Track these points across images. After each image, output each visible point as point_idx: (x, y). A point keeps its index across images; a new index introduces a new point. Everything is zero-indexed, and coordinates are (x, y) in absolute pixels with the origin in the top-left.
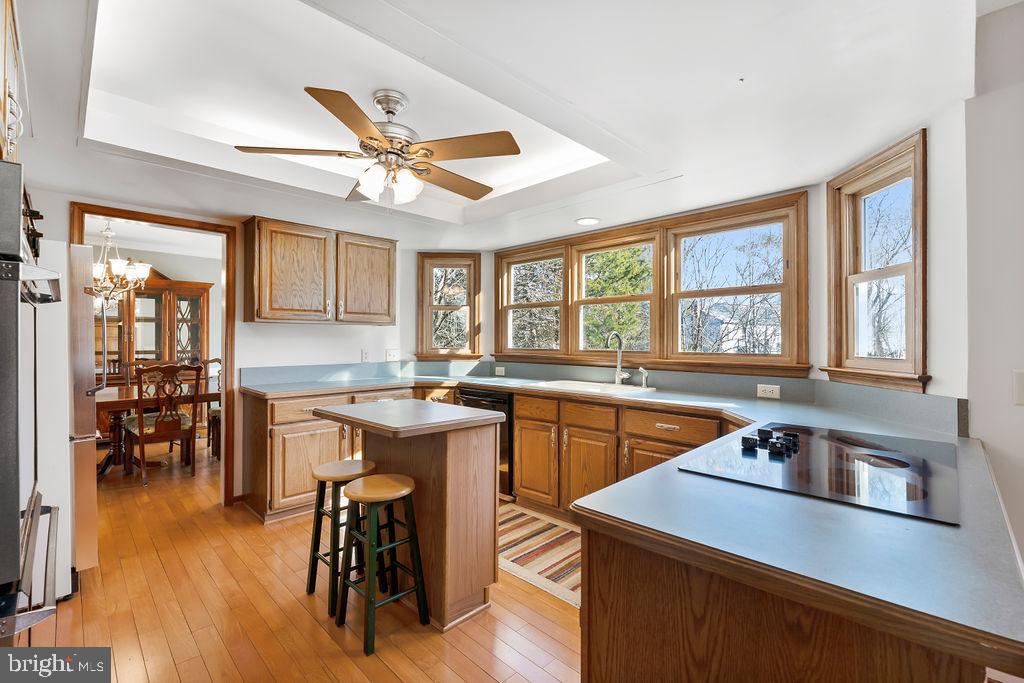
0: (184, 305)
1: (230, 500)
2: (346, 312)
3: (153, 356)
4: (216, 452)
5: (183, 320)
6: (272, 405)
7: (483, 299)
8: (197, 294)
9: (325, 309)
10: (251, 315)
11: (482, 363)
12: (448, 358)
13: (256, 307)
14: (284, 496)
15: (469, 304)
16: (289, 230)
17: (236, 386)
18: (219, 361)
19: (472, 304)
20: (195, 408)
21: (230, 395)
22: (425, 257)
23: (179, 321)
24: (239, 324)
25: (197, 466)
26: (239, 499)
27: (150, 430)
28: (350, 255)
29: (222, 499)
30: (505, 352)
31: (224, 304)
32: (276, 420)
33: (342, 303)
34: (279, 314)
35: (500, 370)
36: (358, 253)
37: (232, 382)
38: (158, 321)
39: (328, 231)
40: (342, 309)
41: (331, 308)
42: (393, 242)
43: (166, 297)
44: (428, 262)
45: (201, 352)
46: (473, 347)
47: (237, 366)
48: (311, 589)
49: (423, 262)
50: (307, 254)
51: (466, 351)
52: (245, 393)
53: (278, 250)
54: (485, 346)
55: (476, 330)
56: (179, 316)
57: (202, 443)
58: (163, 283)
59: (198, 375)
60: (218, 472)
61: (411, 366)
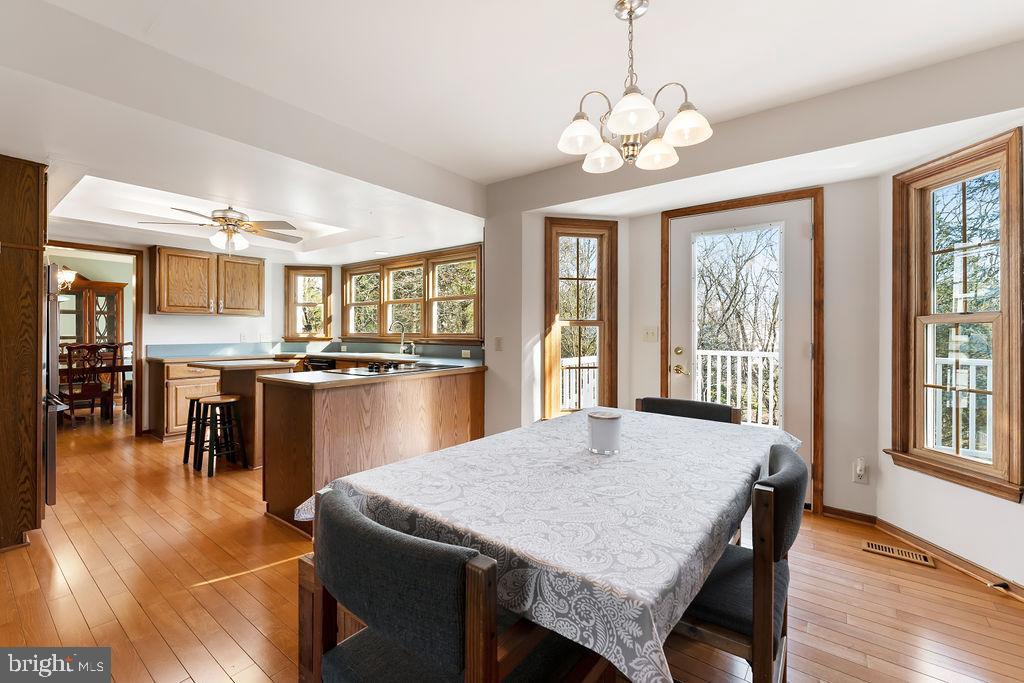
0: (102, 300)
1: (140, 433)
2: (225, 308)
3: (74, 341)
4: (130, 412)
5: (101, 312)
6: (168, 367)
7: (334, 299)
8: (113, 292)
9: (209, 305)
10: (154, 309)
11: (332, 343)
12: (307, 340)
13: (157, 304)
14: (176, 425)
15: (323, 302)
16: (180, 254)
17: (144, 357)
18: (131, 343)
19: (325, 302)
20: (113, 376)
21: (139, 363)
22: (291, 270)
23: (98, 313)
24: (146, 317)
25: (114, 420)
26: (145, 432)
27: (78, 391)
28: (228, 269)
29: (134, 433)
30: (348, 336)
31: (134, 299)
32: (171, 376)
33: (221, 302)
34: (173, 309)
35: (344, 348)
36: (234, 268)
37: (141, 355)
38: (79, 313)
39: (211, 253)
40: (221, 306)
41: (213, 305)
42: (262, 261)
43: (88, 294)
44: (292, 273)
45: (117, 337)
46: (326, 332)
47: (144, 344)
48: (186, 460)
49: (288, 273)
50: (195, 271)
51: (322, 335)
52: (150, 362)
53: (173, 267)
54: (335, 332)
55: (328, 320)
56: (98, 309)
57: (118, 408)
58: (84, 282)
59: (115, 354)
60: (131, 422)
61: (279, 346)
